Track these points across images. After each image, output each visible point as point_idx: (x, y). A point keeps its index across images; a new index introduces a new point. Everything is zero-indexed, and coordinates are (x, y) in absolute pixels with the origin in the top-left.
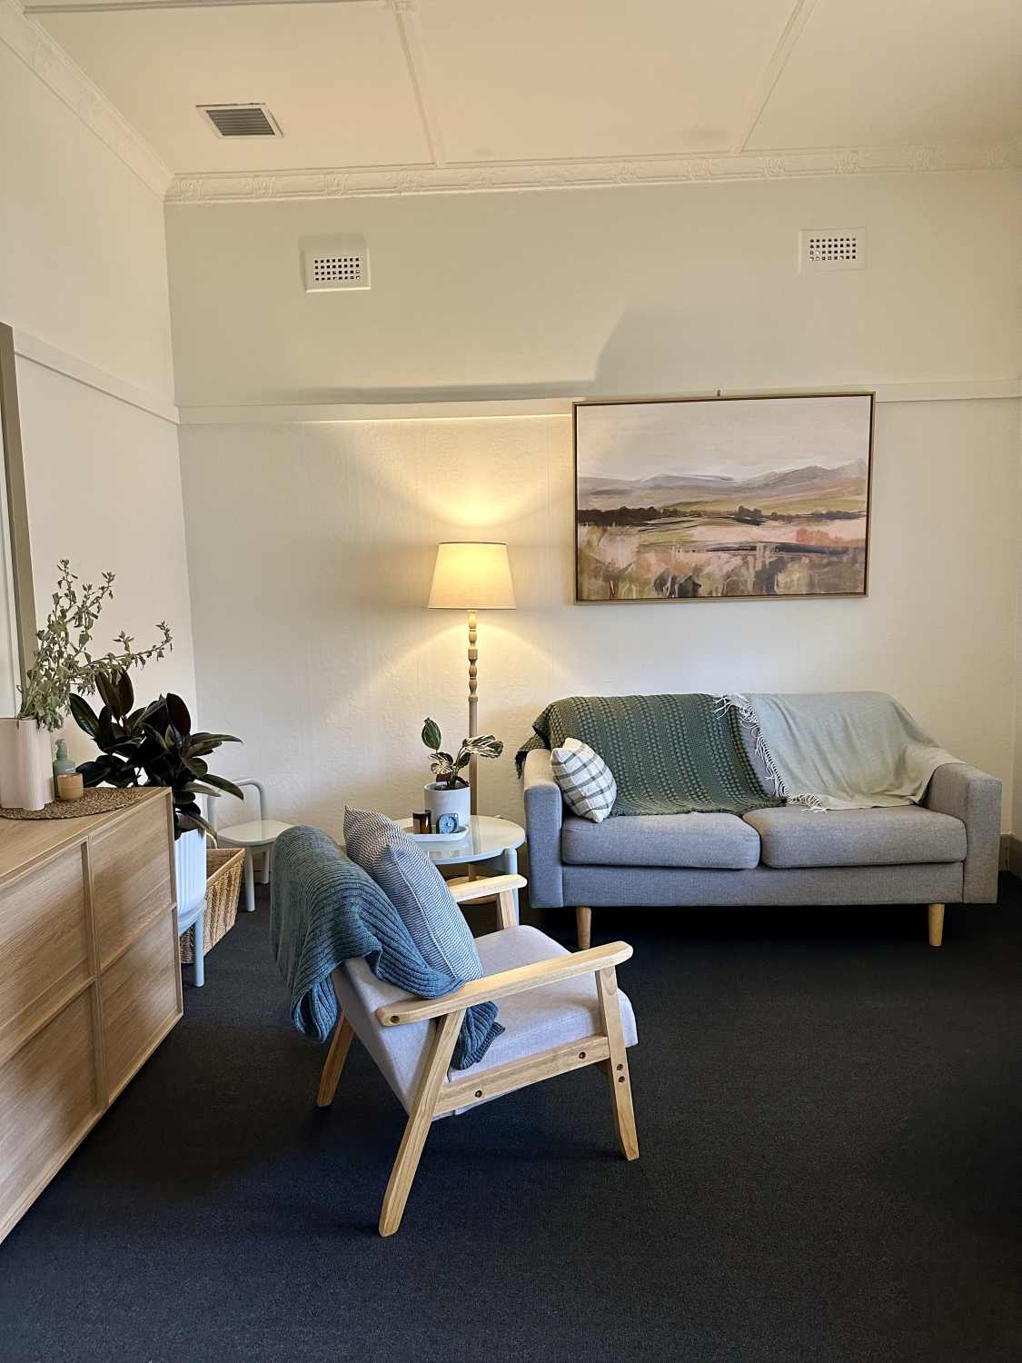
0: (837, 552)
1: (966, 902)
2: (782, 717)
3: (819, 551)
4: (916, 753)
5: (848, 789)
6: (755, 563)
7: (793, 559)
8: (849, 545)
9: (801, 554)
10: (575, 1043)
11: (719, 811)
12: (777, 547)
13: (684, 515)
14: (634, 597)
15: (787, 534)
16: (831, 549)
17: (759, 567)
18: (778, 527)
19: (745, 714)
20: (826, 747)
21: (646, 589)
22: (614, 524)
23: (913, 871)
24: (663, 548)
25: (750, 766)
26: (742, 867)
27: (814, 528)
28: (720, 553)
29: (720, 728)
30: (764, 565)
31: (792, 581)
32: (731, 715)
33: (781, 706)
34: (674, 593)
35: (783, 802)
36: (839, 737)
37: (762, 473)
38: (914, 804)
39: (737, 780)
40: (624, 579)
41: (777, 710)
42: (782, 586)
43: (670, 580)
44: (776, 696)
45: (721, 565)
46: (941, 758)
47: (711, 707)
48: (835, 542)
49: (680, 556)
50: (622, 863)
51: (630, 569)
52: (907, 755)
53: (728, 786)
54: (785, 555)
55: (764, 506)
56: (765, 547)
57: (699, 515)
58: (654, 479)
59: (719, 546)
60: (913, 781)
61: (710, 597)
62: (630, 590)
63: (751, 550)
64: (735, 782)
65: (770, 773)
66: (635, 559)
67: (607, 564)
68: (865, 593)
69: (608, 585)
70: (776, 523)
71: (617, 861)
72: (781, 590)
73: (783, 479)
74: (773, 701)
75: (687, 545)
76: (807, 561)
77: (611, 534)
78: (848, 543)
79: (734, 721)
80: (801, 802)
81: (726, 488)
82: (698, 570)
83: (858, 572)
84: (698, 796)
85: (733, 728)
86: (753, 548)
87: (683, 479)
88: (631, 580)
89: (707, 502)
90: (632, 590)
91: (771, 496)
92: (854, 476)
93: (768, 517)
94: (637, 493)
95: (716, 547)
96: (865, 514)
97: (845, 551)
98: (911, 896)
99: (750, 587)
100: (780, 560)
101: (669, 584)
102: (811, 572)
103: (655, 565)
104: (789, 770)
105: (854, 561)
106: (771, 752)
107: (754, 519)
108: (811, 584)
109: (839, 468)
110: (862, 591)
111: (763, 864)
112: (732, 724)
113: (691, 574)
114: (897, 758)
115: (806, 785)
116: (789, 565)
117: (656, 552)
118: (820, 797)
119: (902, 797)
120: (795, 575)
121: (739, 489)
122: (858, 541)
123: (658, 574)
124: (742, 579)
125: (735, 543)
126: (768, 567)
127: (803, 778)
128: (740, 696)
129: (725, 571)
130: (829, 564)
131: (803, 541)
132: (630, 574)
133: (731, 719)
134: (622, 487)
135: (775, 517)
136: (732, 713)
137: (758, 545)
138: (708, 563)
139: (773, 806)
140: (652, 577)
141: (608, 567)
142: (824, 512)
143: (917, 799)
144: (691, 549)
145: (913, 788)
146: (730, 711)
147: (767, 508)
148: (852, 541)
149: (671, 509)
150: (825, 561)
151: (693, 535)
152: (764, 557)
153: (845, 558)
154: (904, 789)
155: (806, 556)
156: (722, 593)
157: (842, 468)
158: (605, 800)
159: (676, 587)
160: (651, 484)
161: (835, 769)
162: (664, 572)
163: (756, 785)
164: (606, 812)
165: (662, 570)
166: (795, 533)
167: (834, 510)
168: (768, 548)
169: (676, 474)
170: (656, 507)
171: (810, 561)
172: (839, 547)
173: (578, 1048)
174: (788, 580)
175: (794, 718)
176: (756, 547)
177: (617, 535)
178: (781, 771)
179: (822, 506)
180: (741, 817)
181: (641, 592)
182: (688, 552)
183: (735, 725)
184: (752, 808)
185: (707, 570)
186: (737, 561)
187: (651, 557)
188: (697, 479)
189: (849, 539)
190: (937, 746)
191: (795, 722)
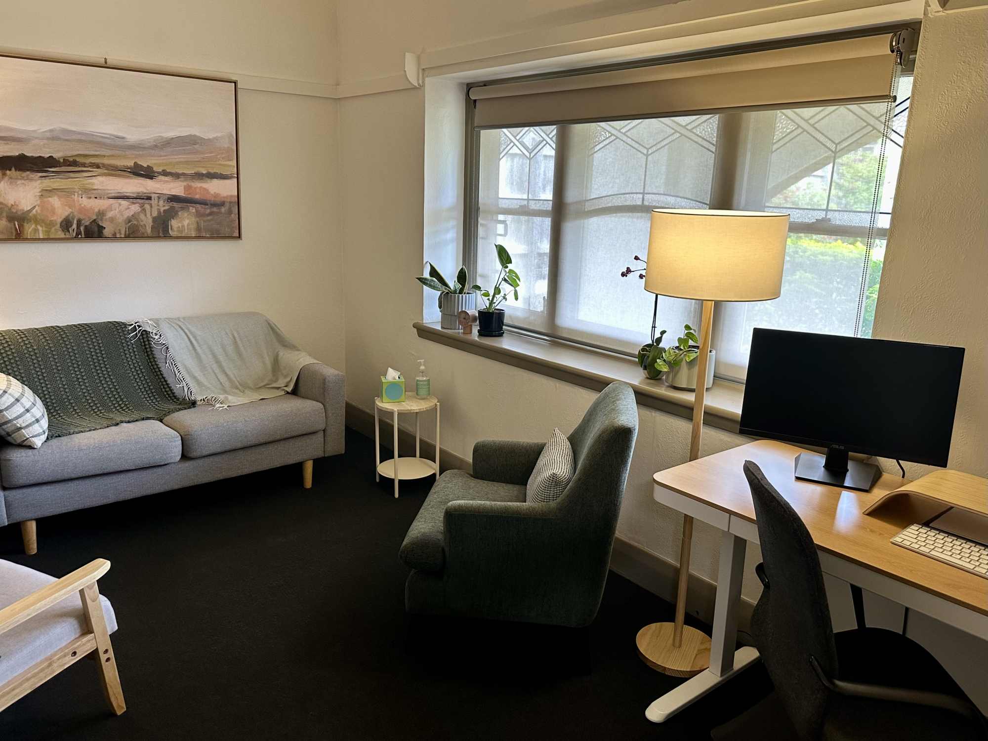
0: (218, 204)
1: (326, 456)
2: (186, 337)
3: (203, 203)
4: (286, 356)
5: (239, 386)
6: (151, 210)
7: (182, 208)
8: (226, 200)
9: (188, 204)
10: (66, 647)
11: (143, 419)
12: (169, 198)
13: (84, 165)
14: (41, 237)
15: (176, 188)
16: (212, 202)
17: (155, 214)
18: (167, 181)
19: (155, 337)
20: (221, 358)
21: (53, 230)
22: (13, 169)
23: (292, 441)
24: (66, 193)
25: (164, 378)
26: (168, 462)
27: (198, 184)
28: (120, 201)
29: (135, 350)
30: (159, 212)
31: (183, 226)
32: (143, 338)
33: (184, 328)
34: (80, 233)
35: (193, 404)
36: (230, 349)
37: (152, 136)
38: (288, 393)
39: (153, 391)
40: (29, 221)
41: (181, 332)
42: (175, 229)
43: (75, 222)
44: (179, 319)
45: (122, 211)
46: (303, 360)
47: (125, 333)
48: (215, 197)
49: (85, 202)
50: (63, 478)
51: (34, 211)
52: (280, 358)
53: (146, 396)
54: (175, 205)
55: (155, 164)
56: (159, 198)
57: (98, 167)
58: (51, 131)
59: (119, 195)
60: (285, 377)
61: (114, 238)
62: (36, 230)
63: (147, 199)
64: (152, 393)
65: (180, 381)
66: (39, 202)
67: (10, 205)
68: (240, 237)
69: (13, 226)
70: (166, 179)
71: (59, 477)
72: (175, 233)
73: (168, 143)
74: (177, 323)
75: (88, 192)
76: (194, 211)
77: (11, 178)
78: (224, 197)
79: (147, 343)
80: (208, 403)
81: (120, 146)
82: (101, 214)
83: (232, 221)
84: (122, 408)
85: (146, 348)
86: (149, 198)
87: (79, 133)
88: (36, 220)
89: (105, 156)
90: (38, 230)
91: (161, 156)
92: (226, 146)
93: (159, 173)
94: (36, 142)
95: (116, 195)
96: (236, 176)
97: (223, 204)
98: (292, 459)
99: (149, 230)
100: (172, 208)
101: (75, 226)
102: (198, 219)
103: (60, 209)
104: (194, 378)
105: (230, 212)
106: (179, 365)
107: (148, 174)
108: (198, 229)
109: (214, 138)
110: (238, 236)
111: (185, 457)
112: (145, 345)
113: (95, 217)
114: (273, 359)
115: (209, 388)
116: (180, 213)
117: (59, 197)
118: (222, 397)
119: (278, 388)
120: (185, 221)
121: (133, 147)
122: (231, 196)
123: (63, 217)
124: (142, 223)
125: (133, 193)
126: (162, 214)
127: (206, 383)
128: (149, 321)
129: (125, 216)
130: (211, 214)
131: (190, 194)
132: (35, 216)
133: (144, 342)
134: (19, 136)
135: (165, 173)
136: (145, 336)
137: (153, 196)
138: (110, 208)
139: (185, 409)
140: (59, 218)
141: (10, 209)
142: (204, 172)
143: (289, 389)
144: (93, 196)
145: (286, 382)
146: (142, 335)
147: (159, 165)
148: (227, 197)
149: (71, 159)
150: (208, 211)
151: (93, 184)
152: (158, 206)
153: (223, 210)
154: (278, 383)
155: (193, 207)
156: (125, 235)
157: (216, 138)
158: (42, 427)
159: (82, 229)
160: (48, 135)
161: (229, 373)
162: (69, 215)
163: (170, 393)
164: (44, 438)
165: (66, 214)
166: (183, 188)
167: (212, 171)
168: (161, 199)
169: (73, 129)
170: (55, 156)
171: (197, 211)
172: (218, 200)
173: (70, 650)
174: (180, 225)
175: (195, 337)
176: (151, 197)
177: (17, 179)
178: (188, 379)
179: (203, 167)
180: (161, 421)
181: (48, 232)
182: (90, 198)
183: (147, 346)
184: (169, 412)
185: (110, 214)
186: (135, 208)
187: (55, 202)
188: (93, 135)
189: (225, 195)
190: (298, 350)
191: (196, 340)
